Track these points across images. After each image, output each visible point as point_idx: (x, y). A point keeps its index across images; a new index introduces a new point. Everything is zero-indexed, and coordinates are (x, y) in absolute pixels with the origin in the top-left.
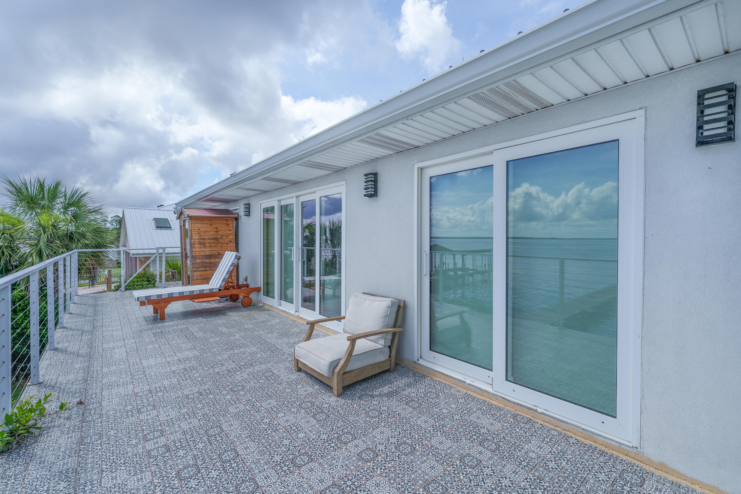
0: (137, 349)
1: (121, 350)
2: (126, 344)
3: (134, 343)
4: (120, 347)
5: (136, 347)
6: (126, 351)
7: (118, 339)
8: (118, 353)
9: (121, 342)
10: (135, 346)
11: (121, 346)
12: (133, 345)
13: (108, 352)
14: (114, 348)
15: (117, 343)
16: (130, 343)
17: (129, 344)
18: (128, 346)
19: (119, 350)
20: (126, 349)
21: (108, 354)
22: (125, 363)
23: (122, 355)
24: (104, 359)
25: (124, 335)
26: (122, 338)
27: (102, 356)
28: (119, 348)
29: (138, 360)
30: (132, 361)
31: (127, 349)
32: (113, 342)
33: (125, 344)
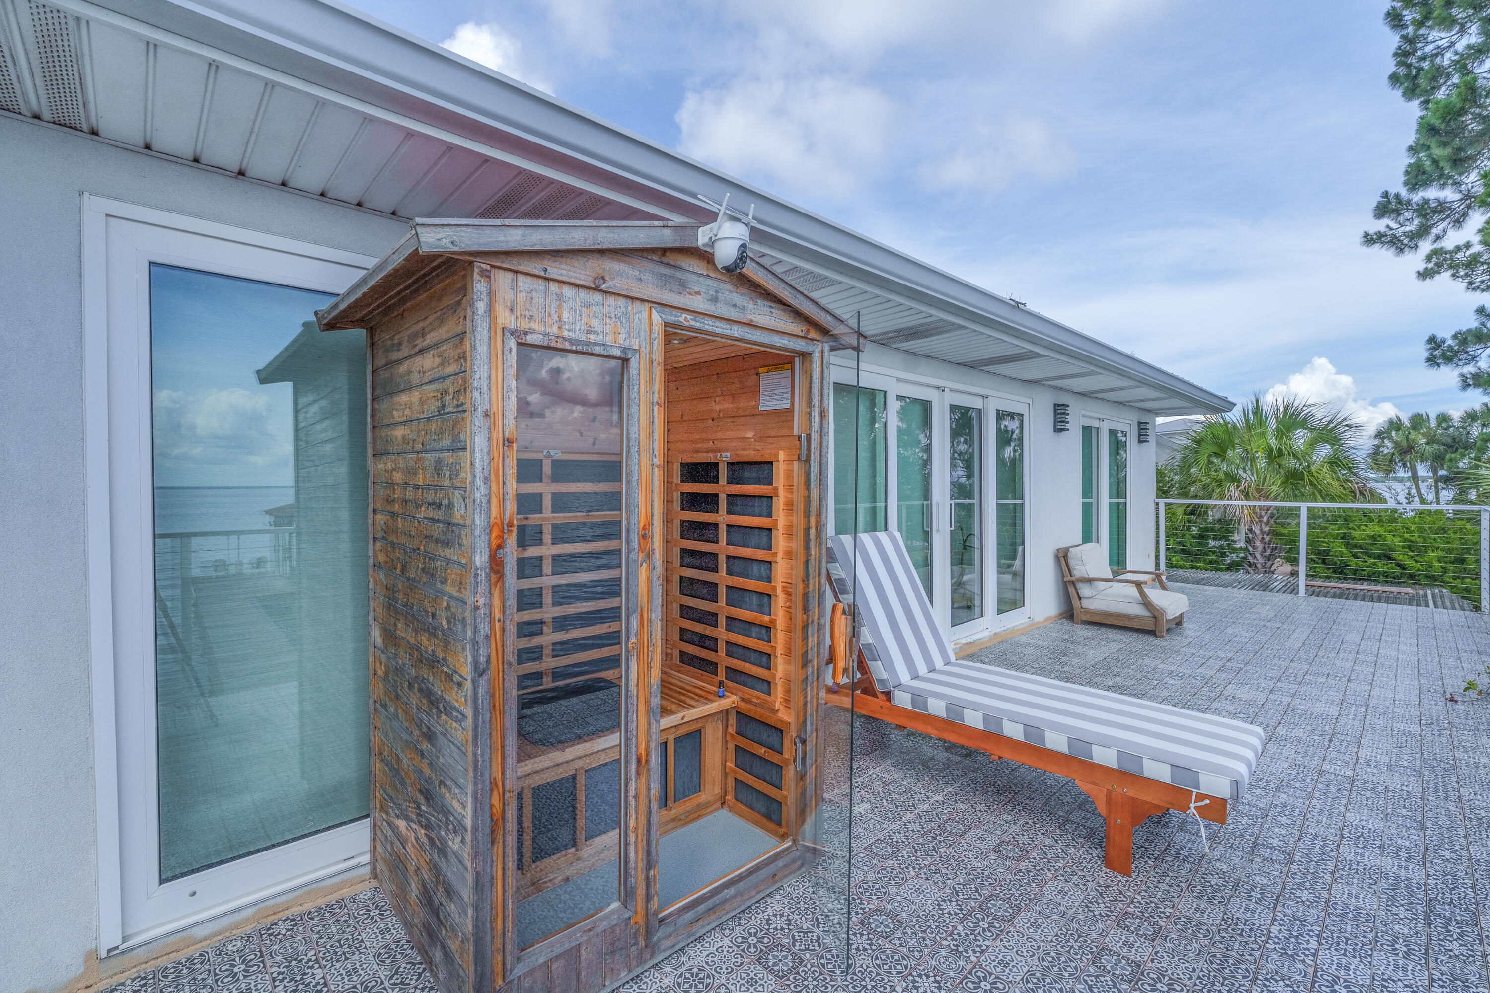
0: (1330, 741)
1: (1371, 756)
2: (1352, 764)
3: (1328, 759)
4: (1373, 763)
5: (1329, 746)
6: (1359, 748)
7: (1368, 794)
8: (1380, 751)
9: (1365, 777)
10: (1331, 749)
11: (1369, 765)
12: (1334, 754)
13: (1405, 764)
14: (1389, 767)
15: (1376, 780)
16: (1339, 763)
17: (1344, 761)
18: (1347, 758)
19: (1376, 757)
20: (1357, 753)
21: (1406, 757)
22: (1370, 725)
23: (1373, 744)
24: (1418, 750)
25: (1344, 802)
26: (1355, 789)
27: (1423, 760)
28: (1376, 762)
29: (1344, 720)
30: (1357, 723)
31: (1355, 750)
32: (1387, 790)
33: (1355, 767)
